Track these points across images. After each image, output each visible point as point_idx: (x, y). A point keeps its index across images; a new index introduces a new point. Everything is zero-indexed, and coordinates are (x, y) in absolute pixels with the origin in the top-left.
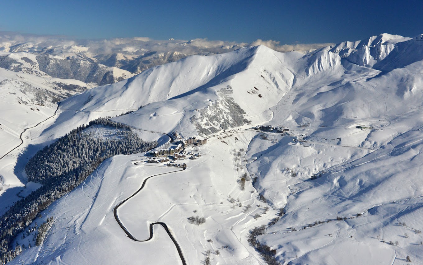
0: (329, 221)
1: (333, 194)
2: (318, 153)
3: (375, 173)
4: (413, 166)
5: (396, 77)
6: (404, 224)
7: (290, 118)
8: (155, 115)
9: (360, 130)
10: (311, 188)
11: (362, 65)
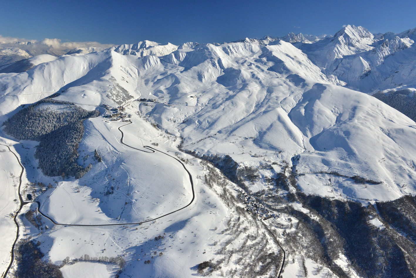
0: (206, 138)
1: (198, 128)
2: (180, 110)
3: (212, 117)
4: (226, 112)
5: (195, 71)
6: (235, 135)
7: (150, 94)
8: (84, 95)
9: (192, 98)
10: (186, 126)
11: (173, 64)
